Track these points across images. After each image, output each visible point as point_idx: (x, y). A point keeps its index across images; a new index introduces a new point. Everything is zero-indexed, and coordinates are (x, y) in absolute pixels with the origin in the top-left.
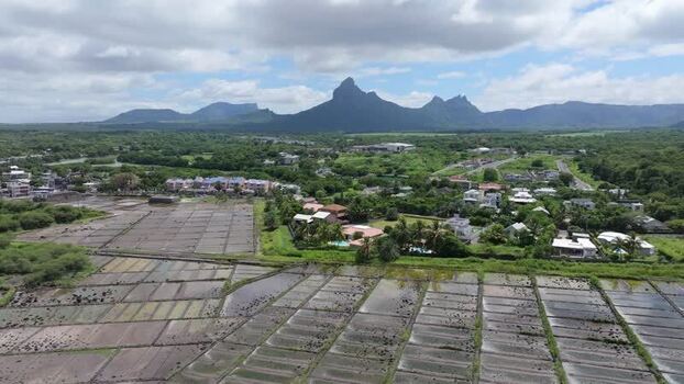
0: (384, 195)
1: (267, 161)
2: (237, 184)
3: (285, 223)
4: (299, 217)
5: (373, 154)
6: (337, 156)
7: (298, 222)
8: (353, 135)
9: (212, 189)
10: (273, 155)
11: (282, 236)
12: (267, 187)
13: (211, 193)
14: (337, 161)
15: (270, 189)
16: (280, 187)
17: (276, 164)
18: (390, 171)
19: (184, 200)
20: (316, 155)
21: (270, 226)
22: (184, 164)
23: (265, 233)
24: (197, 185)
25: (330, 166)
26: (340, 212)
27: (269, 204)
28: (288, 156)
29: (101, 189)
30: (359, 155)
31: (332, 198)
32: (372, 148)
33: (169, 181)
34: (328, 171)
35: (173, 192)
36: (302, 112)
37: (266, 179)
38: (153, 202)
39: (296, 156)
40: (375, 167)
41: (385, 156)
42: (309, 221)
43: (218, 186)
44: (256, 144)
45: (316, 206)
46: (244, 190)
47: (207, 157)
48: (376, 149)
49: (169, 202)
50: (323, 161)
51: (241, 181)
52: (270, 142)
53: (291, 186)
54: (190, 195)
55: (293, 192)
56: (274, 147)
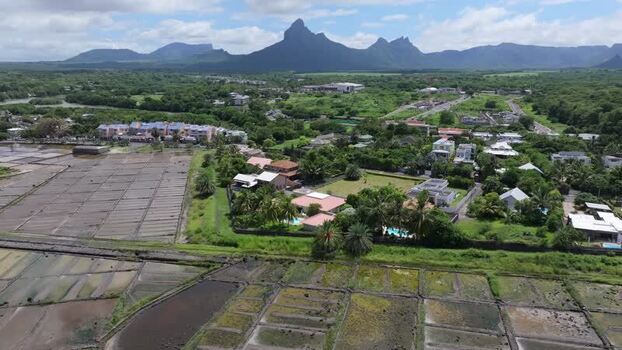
0: (341, 144)
1: (217, 102)
2: (176, 131)
3: (224, 185)
4: (240, 177)
5: (324, 94)
6: (287, 97)
7: (239, 184)
8: (303, 75)
9: (149, 135)
10: (224, 95)
11: (217, 206)
12: (210, 134)
13: (148, 141)
14: (288, 102)
15: (213, 135)
16: (225, 133)
17: (226, 105)
18: (342, 113)
19: (115, 150)
20: (266, 95)
21: (203, 192)
22: (130, 105)
23: (197, 202)
24: (132, 132)
25: (281, 106)
26: (291, 170)
27: (207, 157)
28: (239, 97)
29: (26, 135)
30: (309, 95)
31: (281, 147)
32: (322, 88)
33: (102, 127)
34: (278, 112)
35: (105, 139)
36: (255, 53)
37: (210, 123)
38: (77, 153)
39: (246, 97)
40: (327, 108)
41: (336, 97)
42: (252, 184)
43: (155, 133)
44: (209, 83)
45: (263, 162)
46: (184, 137)
47: (157, 97)
48: (327, 89)
49: (95, 153)
50: (273, 101)
51: (181, 127)
52: (222, 82)
53: (237, 133)
54: (123, 143)
55: (238, 140)
56: (225, 88)
